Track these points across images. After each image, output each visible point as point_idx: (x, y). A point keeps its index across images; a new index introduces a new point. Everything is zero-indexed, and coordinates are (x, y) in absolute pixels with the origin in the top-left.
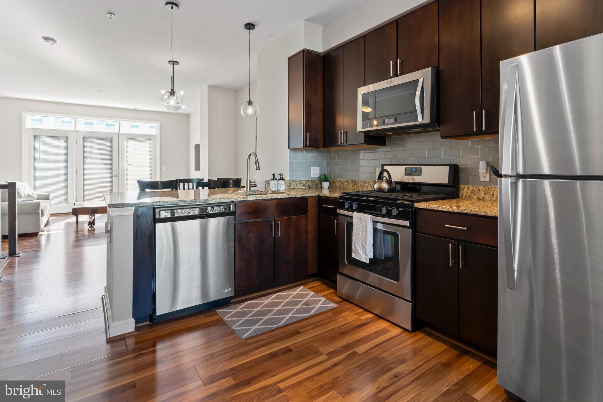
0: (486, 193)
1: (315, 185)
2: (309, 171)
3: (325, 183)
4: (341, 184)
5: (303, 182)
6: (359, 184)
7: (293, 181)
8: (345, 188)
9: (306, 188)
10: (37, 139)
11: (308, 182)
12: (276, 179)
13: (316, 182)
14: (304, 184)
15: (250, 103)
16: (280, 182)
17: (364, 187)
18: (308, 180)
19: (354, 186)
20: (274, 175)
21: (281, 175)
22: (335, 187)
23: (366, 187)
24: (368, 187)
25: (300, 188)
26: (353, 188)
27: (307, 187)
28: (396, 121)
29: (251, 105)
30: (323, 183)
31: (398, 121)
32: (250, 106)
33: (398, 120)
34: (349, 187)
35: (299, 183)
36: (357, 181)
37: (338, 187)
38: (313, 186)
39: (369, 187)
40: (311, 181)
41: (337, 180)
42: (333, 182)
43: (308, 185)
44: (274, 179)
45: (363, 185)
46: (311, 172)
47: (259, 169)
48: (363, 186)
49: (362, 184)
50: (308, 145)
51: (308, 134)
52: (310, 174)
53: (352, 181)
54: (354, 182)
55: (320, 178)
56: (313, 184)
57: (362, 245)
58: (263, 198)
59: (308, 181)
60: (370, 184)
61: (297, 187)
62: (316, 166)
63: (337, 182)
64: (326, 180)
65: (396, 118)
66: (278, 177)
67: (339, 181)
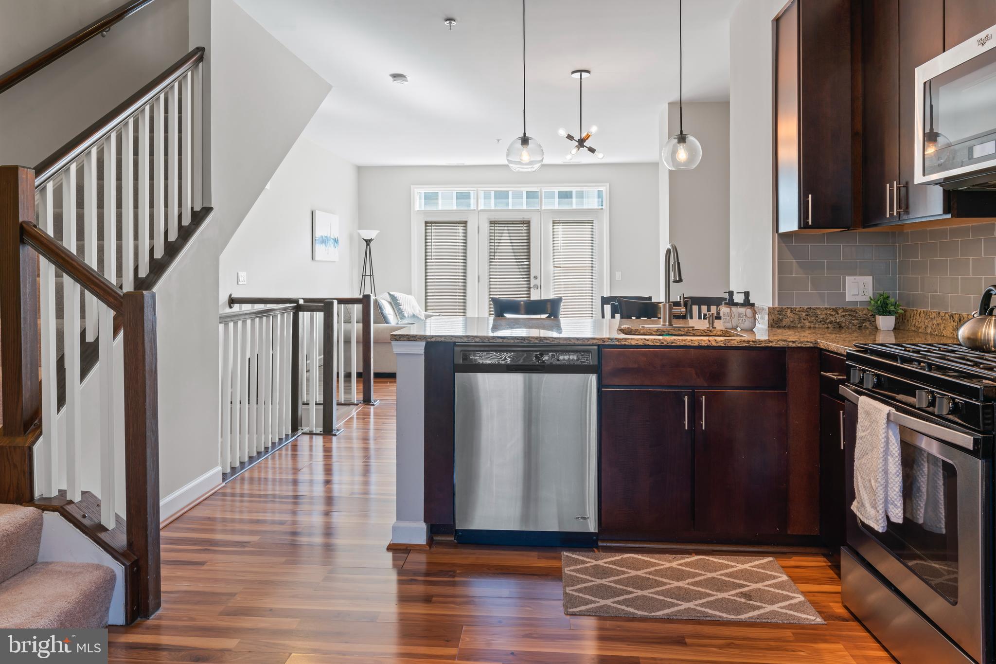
1: (856, 321)
2: (837, 286)
3: (884, 317)
4: (926, 321)
5: (818, 311)
7: (789, 310)
9: (828, 328)
10: (429, 228)
11: (833, 313)
13: (858, 313)
14: (822, 317)
16: (742, 310)
18: (833, 309)
20: (731, 294)
21: (747, 294)
22: (913, 328)
25: (810, 328)
27: (830, 326)
29: (684, 142)
30: (877, 316)
32: (682, 144)
35: (807, 315)
37: (920, 330)
38: (850, 322)
40: (845, 310)
41: (919, 312)
42: (910, 317)
43: (833, 319)
44: (730, 303)
46: (844, 289)
47: (680, 280)
50: (810, 223)
51: (810, 196)
52: (842, 295)
53: (952, 316)
55: (869, 304)
56: (850, 318)
59: (836, 310)
61: (802, 324)
62: (863, 275)
63: (918, 315)
64: (884, 308)
67: (922, 314)
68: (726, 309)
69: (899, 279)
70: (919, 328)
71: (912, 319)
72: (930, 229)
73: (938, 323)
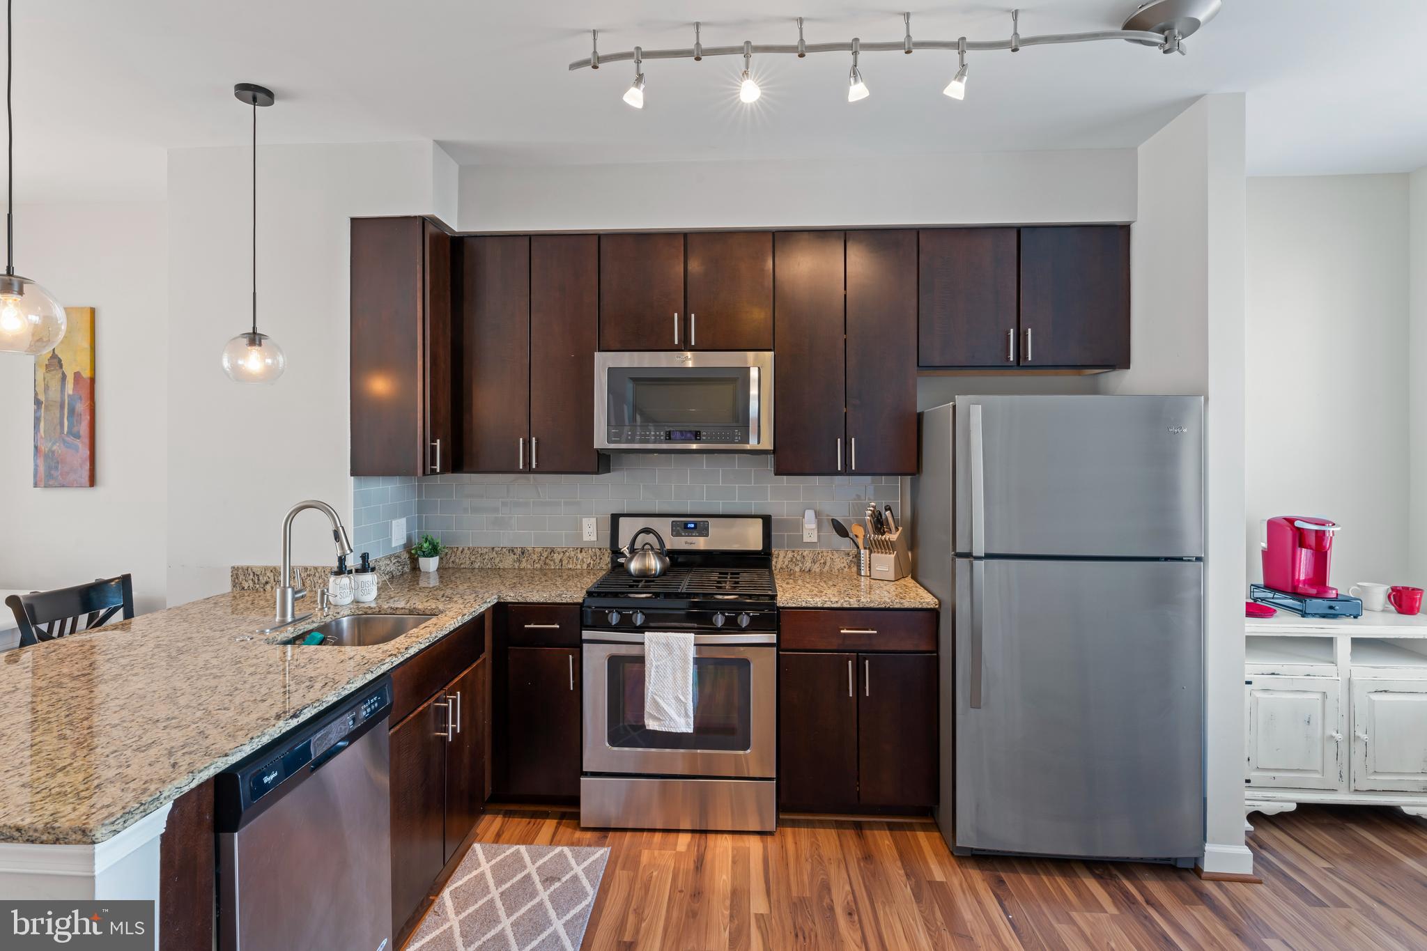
0: (814, 562)
1: (401, 567)
2: (386, 531)
3: (431, 559)
4: (473, 557)
6: (535, 557)
8: (489, 566)
11: (389, 562)
12: (350, 572)
13: (403, 558)
14: (383, 568)
15: (254, 338)
16: (367, 577)
17: (552, 563)
19: (520, 561)
20: (342, 560)
21: (365, 557)
22: (451, 565)
23: (557, 561)
24: (561, 561)
26: (516, 565)
28: (698, 438)
29: (260, 345)
30: (421, 560)
31: (704, 438)
32: (257, 348)
33: (704, 436)
34: (501, 565)
36: (529, 549)
37: (462, 566)
38: (398, 570)
39: (565, 562)
40: (395, 557)
41: (460, 549)
42: (446, 555)
43: (389, 569)
44: (341, 570)
45: (547, 558)
46: (391, 535)
48: (547, 561)
49: (545, 554)
50: (438, 469)
51: (438, 441)
52: (390, 541)
53: (512, 550)
54: (518, 552)
55: (408, 546)
56: (397, 564)
57: (677, 699)
59: (389, 558)
60: (567, 554)
62: (401, 517)
63: (459, 552)
64: (434, 551)
65: (700, 432)
67: (466, 551)
68: (344, 580)
69: (420, 519)
70: (462, 564)
71: (448, 556)
73: (491, 557)
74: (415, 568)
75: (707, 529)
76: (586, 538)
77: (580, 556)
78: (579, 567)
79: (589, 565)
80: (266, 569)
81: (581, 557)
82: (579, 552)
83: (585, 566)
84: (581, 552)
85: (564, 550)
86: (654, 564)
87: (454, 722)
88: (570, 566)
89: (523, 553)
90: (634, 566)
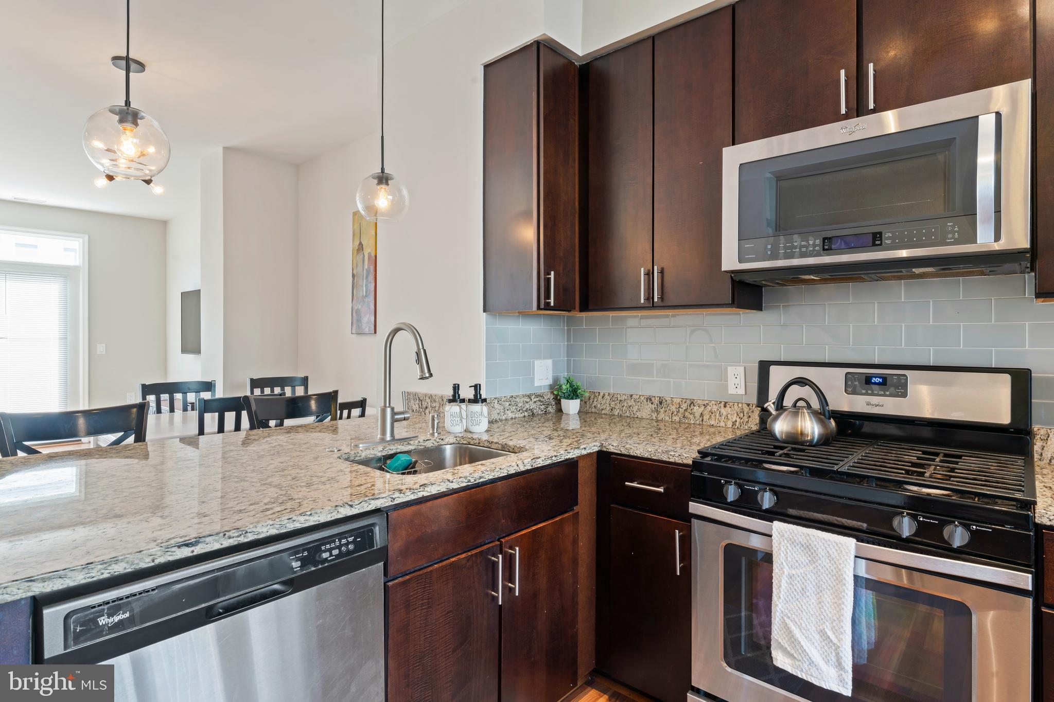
1: (543, 407)
2: (529, 371)
3: (571, 401)
4: (613, 403)
5: (518, 400)
6: (673, 408)
7: (496, 401)
8: (628, 414)
9: (524, 416)
11: (528, 400)
12: (463, 401)
13: (546, 398)
14: (520, 405)
15: (383, 179)
16: (477, 408)
17: (691, 416)
18: (528, 396)
19: (658, 412)
20: (456, 388)
21: (477, 387)
22: (593, 410)
23: (698, 415)
24: (702, 415)
25: (512, 418)
26: (654, 415)
27: (526, 414)
28: (877, 242)
29: (387, 184)
30: (563, 401)
31: (888, 242)
32: (384, 186)
33: (888, 238)
34: (639, 414)
35: (510, 405)
36: (667, 399)
37: (603, 412)
38: (539, 408)
39: (706, 417)
40: (537, 396)
41: (602, 394)
42: (589, 399)
43: (528, 407)
44: (455, 398)
45: (686, 410)
46: (534, 375)
47: (431, 375)
48: (687, 414)
49: (684, 406)
50: (552, 304)
51: (552, 273)
52: (532, 380)
53: (649, 399)
54: (656, 401)
55: (555, 387)
56: (539, 403)
58: (469, 481)
59: (529, 396)
60: (709, 408)
61: (506, 415)
62: (545, 358)
63: (600, 397)
64: (574, 393)
65: (880, 233)
66: (467, 393)
67: (606, 396)
68: (454, 408)
69: (569, 361)
70: (603, 409)
71: (591, 401)
72: (613, 315)
73: (629, 405)
74: (560, 410)
75: (905, 386)
76: (732, 390)
77: (723, 411)
78: (722, 424)
79: (734, 423)
80: (426, 395)
81: (725, 414)
82: (722, 406)
83: (730, 424)
84: (725, 406)
85: (705, 402)
86: (811, 428)
87: (510, 578)
88: (712, 423)
89: (661, 403)
90: (781, 427)
